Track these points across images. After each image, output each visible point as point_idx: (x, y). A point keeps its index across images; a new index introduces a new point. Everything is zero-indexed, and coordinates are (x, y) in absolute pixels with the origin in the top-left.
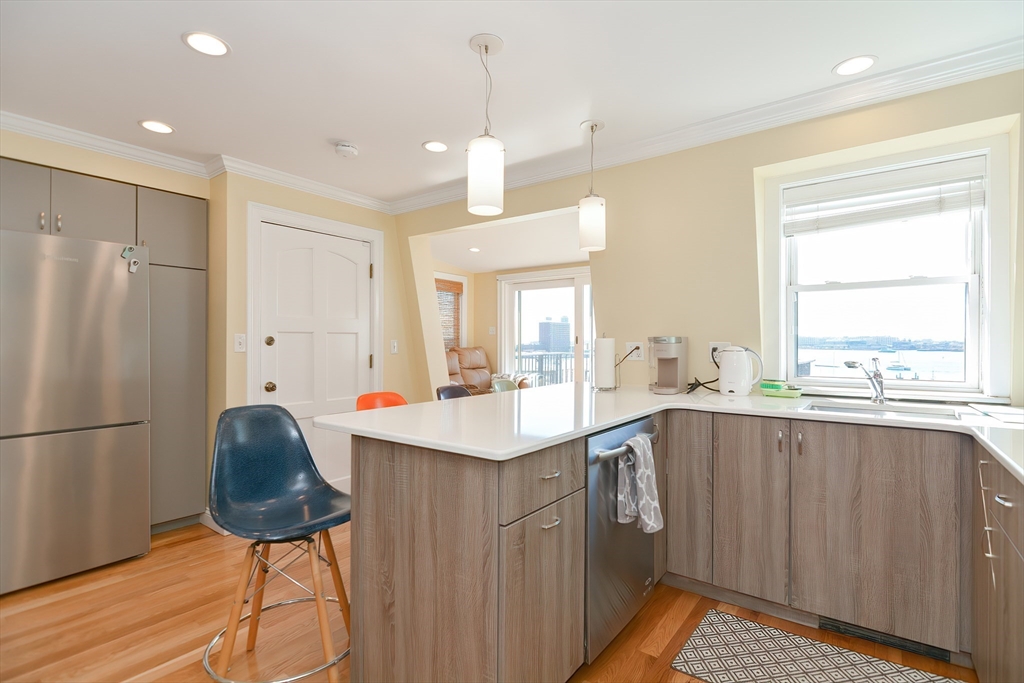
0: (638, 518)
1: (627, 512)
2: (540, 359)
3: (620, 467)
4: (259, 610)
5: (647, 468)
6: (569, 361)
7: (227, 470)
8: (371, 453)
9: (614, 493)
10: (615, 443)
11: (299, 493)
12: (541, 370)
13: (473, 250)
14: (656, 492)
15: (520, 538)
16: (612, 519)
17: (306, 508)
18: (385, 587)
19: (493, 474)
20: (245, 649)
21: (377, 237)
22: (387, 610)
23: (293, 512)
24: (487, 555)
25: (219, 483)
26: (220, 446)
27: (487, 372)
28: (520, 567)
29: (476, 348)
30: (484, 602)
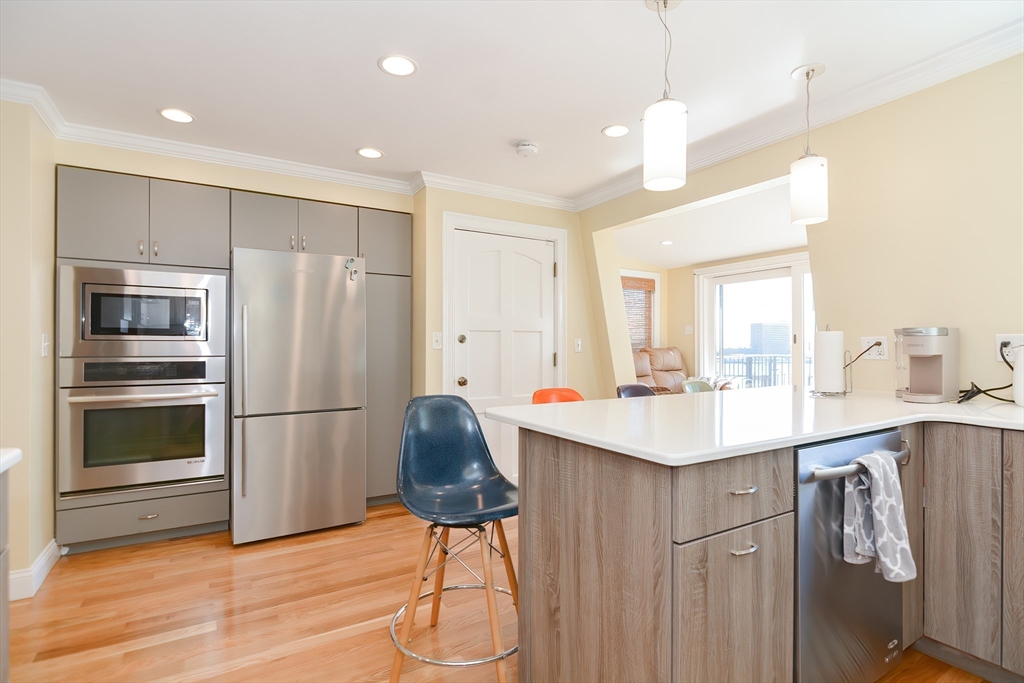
0: (875, 559)
1: (858, 550)
2: (749, 362)
3: (847, 490)
4: (440, 589)
5: (890, 496)
6: (785, 366)
7: (412, 454)
8: (537, 447)
9: (838, 523)
10: (841, 458)
11: (475, 482)
12: (749, 374)
13: (667, 243)
14: (905, 529)
15: (701, 561)
16: (836, 555)
17: (480, 497)
18: (551, 590)
19: (665, 479)
20: (429, 623)
21: (561, 235)
22: (553, 613)
23: (468, 500)
24: (658, 575)
25: (406, 465)
26: (408, 431)
27: (682, 374)
28: (701, 596)
29: (669, 349)
30: (656, 629)
